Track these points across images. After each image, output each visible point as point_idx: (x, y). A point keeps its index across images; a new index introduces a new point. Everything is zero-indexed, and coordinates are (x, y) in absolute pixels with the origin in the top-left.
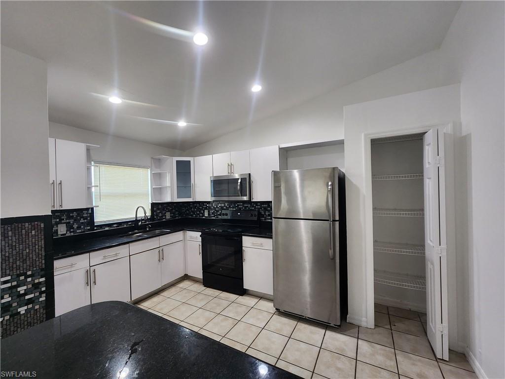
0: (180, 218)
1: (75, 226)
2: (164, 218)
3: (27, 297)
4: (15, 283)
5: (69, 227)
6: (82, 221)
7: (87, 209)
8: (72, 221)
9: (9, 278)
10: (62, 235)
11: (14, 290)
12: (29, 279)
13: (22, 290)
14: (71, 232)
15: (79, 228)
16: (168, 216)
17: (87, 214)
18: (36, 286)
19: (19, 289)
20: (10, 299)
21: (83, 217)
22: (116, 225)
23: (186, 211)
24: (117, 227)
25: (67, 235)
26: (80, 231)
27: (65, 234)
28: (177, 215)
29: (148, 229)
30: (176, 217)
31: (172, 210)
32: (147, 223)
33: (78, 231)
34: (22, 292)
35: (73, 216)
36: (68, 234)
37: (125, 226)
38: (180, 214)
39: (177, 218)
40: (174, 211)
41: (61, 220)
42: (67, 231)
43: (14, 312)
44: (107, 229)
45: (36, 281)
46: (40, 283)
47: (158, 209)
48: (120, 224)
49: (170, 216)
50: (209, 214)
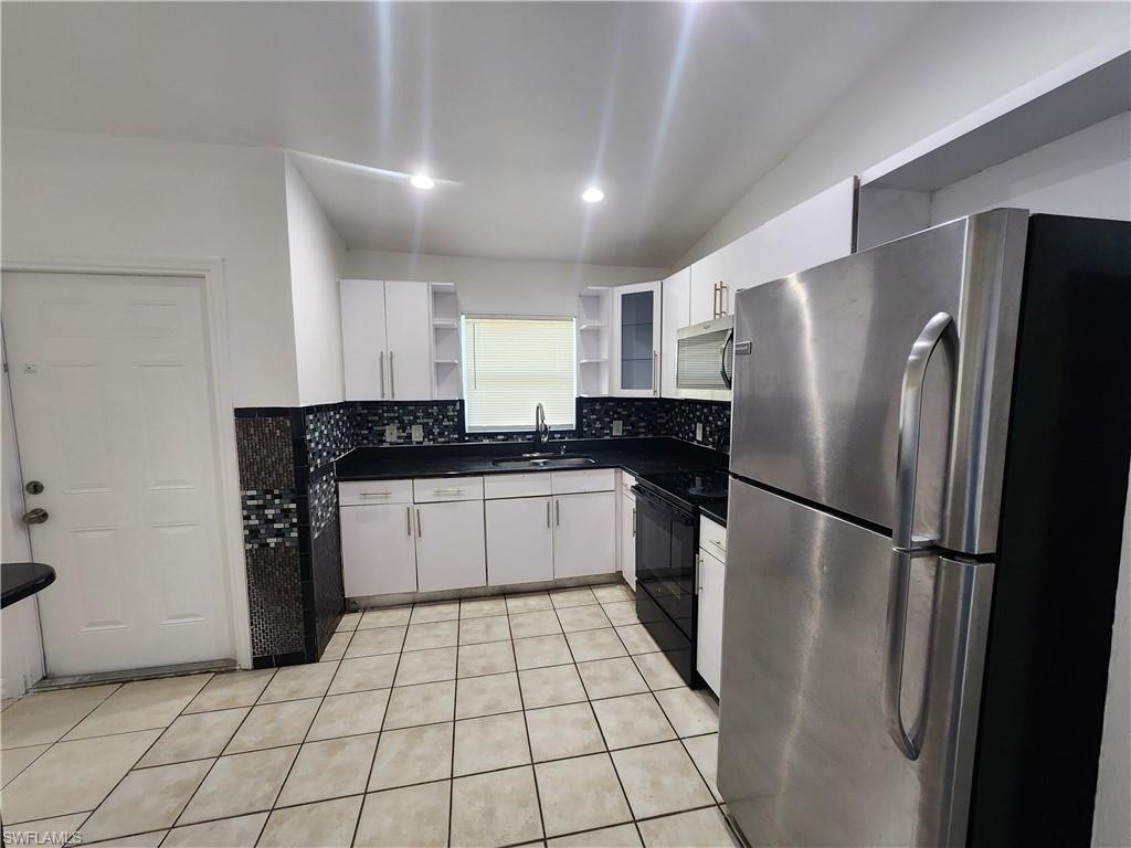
0: (650, 436)
1: (436, 431)
2: (607, 434)
3: (277, 526)
4: (261, 502)
5: (428, 432)
6: (446, 423)
7: (453, 403)
8: (431, 422)
9: (254, 493)
10: (417, 443)
11: (261, 511)
12: (277, 501)
13: (270, 513)
14: (429, 440)
15: (441, 434)
16: (618, 429)
17: (453, 411)
18: (286, 513)
19: (266, 512)
20: (257, 522)
21: (447, 417)
22: (502, 437)
23: (668, 422)
24: (503, 440)
25: (424, 444)
26: (443, 440)
27: (421, 443)
28: (643, 430)
29: (562, 453)
30: (639, 433)
31: (629, 416)
32: (566, 439)
33: (440, 440)
34: (270, 517)
35: (432, 413)
36: (426, 443)
37: (520, 441)
38: (651, 428)
39: (642, 436)
40: (633, 418)
41: (417, 418)
42: (424, 438)
43: (263, 541)
44: (486, 442)
45: (285, 506)
46: (290, 510)
47: (593, 412)
48: (509, 435)
49: (623, 431)
50: (704, 435)
